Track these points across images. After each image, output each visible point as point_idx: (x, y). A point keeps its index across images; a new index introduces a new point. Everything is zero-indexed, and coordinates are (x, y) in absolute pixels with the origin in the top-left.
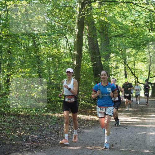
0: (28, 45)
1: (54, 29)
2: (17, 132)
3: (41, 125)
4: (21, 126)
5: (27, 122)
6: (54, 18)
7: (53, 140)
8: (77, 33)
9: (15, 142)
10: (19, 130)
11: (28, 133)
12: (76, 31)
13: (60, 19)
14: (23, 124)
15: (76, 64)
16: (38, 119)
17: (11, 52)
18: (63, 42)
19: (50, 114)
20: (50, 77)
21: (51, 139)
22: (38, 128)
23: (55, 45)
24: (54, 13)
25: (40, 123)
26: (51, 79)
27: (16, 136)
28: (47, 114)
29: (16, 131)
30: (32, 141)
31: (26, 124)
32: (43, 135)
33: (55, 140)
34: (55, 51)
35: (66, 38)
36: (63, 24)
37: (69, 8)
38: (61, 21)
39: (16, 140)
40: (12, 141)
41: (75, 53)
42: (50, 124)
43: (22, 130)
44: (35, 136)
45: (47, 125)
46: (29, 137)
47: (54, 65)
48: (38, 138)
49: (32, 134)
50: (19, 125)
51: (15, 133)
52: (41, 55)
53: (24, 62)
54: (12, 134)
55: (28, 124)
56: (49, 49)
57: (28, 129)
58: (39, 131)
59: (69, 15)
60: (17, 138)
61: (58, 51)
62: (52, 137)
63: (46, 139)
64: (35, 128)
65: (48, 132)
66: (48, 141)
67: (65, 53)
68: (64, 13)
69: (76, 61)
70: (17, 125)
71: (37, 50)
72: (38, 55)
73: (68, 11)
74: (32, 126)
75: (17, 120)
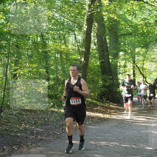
0: (36, 41)
1: (63, 25)
2: (23, 125)
3: (46, 119)
4: (26, 120)
5: (32, 116)
6: (63, 14)
7: (57, 134)
8: (85, 30)
9: (19, 135)
10: (25, 123)
11: (33, 126)
12: (85, 27)
13: (69, 15)
14: (29, 118)
15: (84, 61)
16: (43, 114)
17: (19, 47)
18: (71, 39)
19: (56, 110)
20: (57, 74)
21: (55, 133)
22: (43, 122)
23: (63, 42)
24: (64, 9)
25: (45, 118)
26: (59, 75)
27: (21, 129)
28: (52, 109)
29: (21, 124)
30: (37, 134)
31: (31, 118)
32: (47, 129)
33: (59, 135)
34: (63, 47)
35: (75, 34)
36: (72, 20)
37: (79, 5)
38: (70, 17)
39: (21, 133)
40: (17, 133)
41: (83, 50)
42: (55, 119)
43: (27, 123)
44: (40, 130)
45: (53, 119)
46: (33, 131)
47: (62, 61)
48: (43, 132)
49: (37, 127)
50: (25, 118)
51: (20, 126)
52: (49, 51)
53: (31, 56)
54: (17, 127)
55: (33, 118)
56: (57, 45)
57: (33, 123)
58: (44, 125)
59: (78, 12)
61: (66, 48)
62: (57, 131)
63: (51, 133)
64: (40, 122)
65: (53, 126)
66: (52, 135)
67: (73, 50)
68: (73, 9)
69: (84, 58)
70: (22, 118)
71: (45, 45)
72: (46, 50)
73: (77, 7)
74: (37, 120)
75: (23, 114)
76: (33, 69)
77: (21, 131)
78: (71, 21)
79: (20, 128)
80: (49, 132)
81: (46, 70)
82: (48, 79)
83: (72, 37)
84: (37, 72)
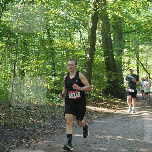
0: (42, 38)
1: (69, 23)
2: (31, 119)
3: (53, 113)
4: (34, 114)
5: (40, 110)
6: (69, 12)
7: (64, 128)
8: (90, 27)
9: (28, 128)
10: (33, 117)
11: (40, 120)
12: (90, 25)
13: (75, 13)
14: (36, 112)
15: (89, 57)
16: (50, 108)
17: (27, 44)
18: (77, 36)
19: (62, 105)
20: (63, 70)
21: (62, 127)
22: (50, 116)
23: (69, 39)
24: (69, 7)
25: (52, 112)
26: (65, 71)
28: (59, 104)
29: (29, 118)
30: (44, 128)
31: (39, 112)
32: (54, 123)
34: (69, 44)
35: (80, 32)
37: (84, 3)
38: (75, 15)
40: (26, 127)
41: (88, 47)
42: (61, 113)
43: (34, 117)
44: (47, 124)
45: (59, 114)
46: (41, 124)
47: (68, 58)
48: (50, 126)
49: (45, 121)
50: (32, 113)
51: (28, 120)
52: (55, 47)
53: (38, 53)
54: (25, 121)
55: (40, 112)
56: (63, 42)
57: (41, 117)
58: (51, 119)
59: (83, 9)
60: (30, 124)
61: (72, 45)
62: (63, 125)
63: (57, 126)
64: (47, 116)
65: (60, 120)
66: (59, 128)
67: (78, 46)
68: (79, 7)
69: (89, 55)
70: (30, 112)
71: (51, 42)
72: (52, 47)
73: (82, 6)
74: (44, 115)
75: (31, 109)
76: (40, 66)
77: (29, 125)
78: (77, 19)
79: (28, 122)
80: (56, 126)
81: (53, 66)
82: (55, 75)
83: (77, 35)
84: (44, 68)
